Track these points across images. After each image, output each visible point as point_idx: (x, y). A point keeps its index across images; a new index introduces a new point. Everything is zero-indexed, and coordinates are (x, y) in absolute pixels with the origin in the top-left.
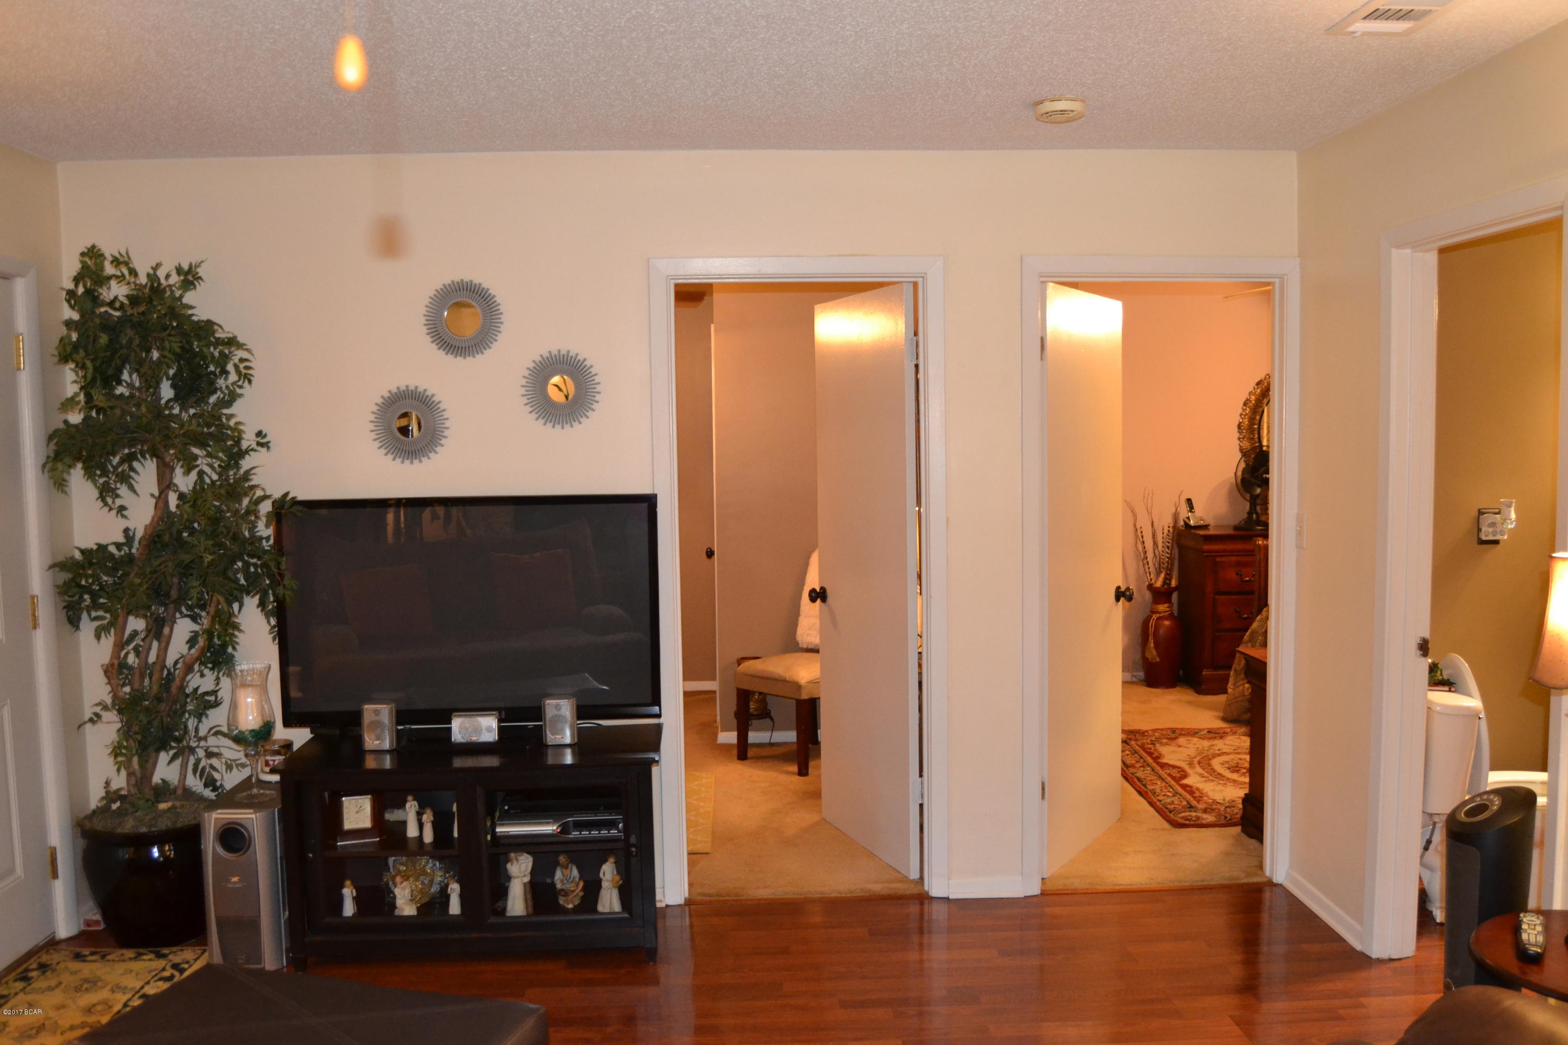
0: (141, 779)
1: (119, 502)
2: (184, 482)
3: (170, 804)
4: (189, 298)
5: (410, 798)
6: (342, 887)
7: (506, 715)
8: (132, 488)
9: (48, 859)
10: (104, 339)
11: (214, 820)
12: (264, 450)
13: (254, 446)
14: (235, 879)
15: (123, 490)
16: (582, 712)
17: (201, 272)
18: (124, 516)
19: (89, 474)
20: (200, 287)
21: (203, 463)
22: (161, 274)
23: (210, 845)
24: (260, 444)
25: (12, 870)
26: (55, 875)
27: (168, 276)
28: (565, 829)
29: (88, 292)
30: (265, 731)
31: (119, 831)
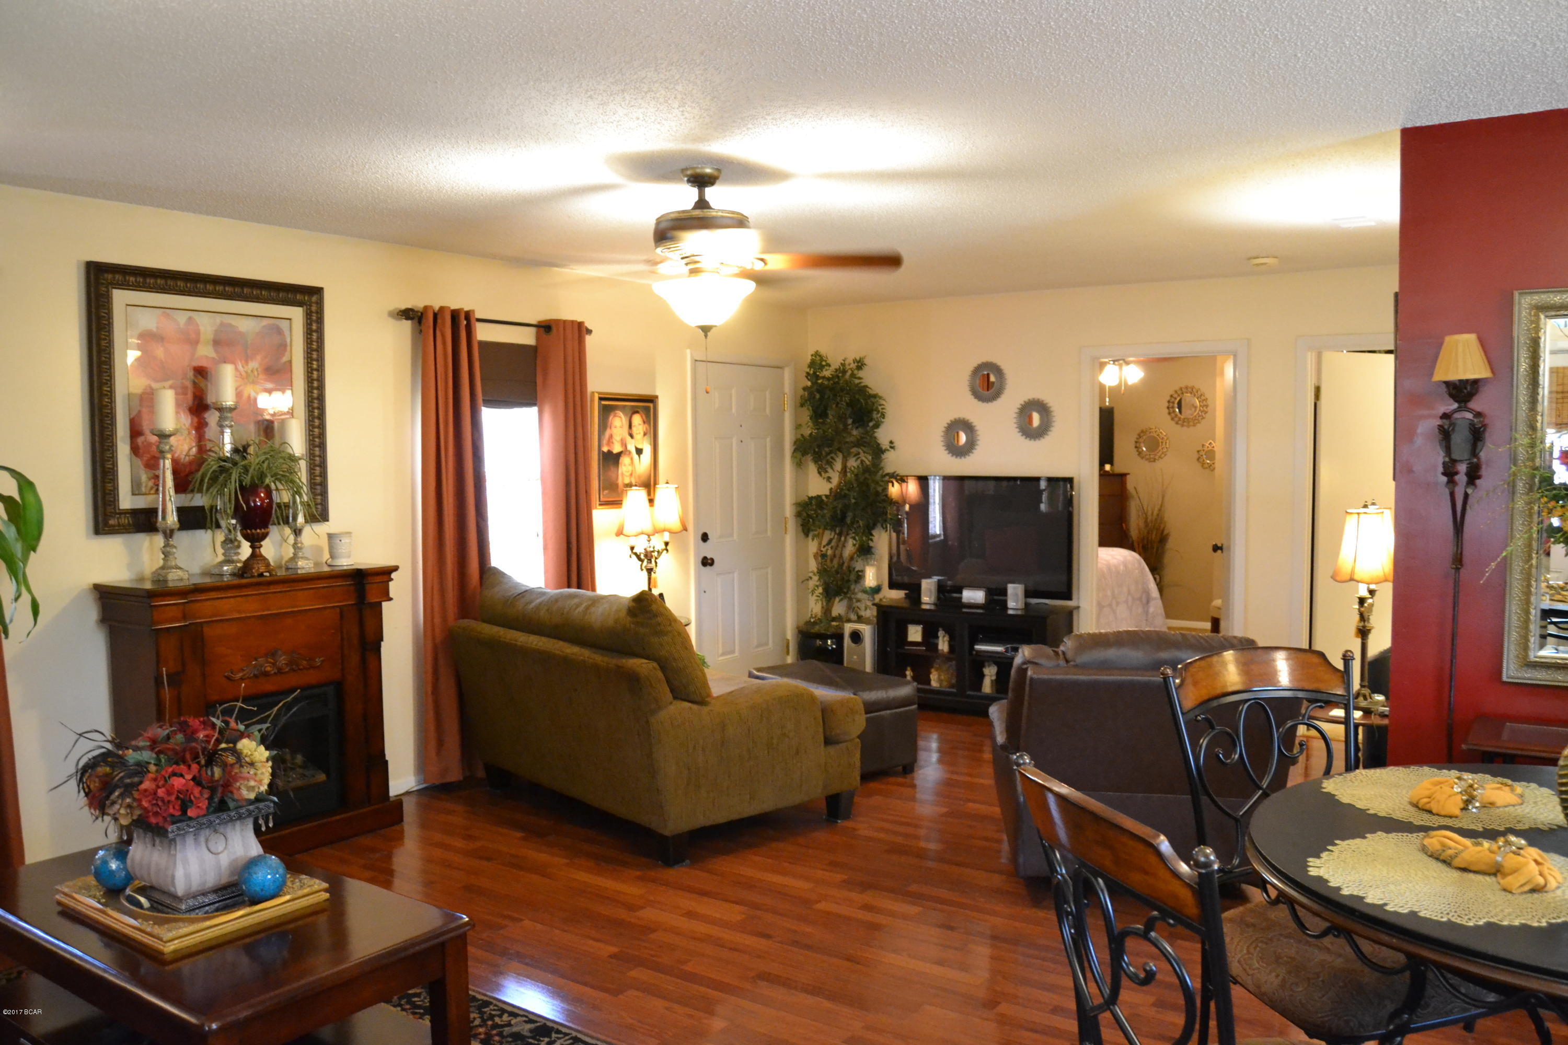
0: (827, 611)
1: (827, 475)
2: (852, 463)
3: (837, 624)
4: (861, 374)
5: (940, 629)
6: (906, 670)
7: (990, 593)
8: (832, 468)
9: (785, 645)
10: (818, 396)
11: (848, 628)
12: (892, 450)
13: (888, 448)
14: (855, 657)
15: (830, 470)
16: (1028, 594)
17: (866, 361)
18: (830, 482)
19: (816, 461)
20: (865, 368)
21: (862, 456)
22: (847, 362)
23: (847, 640)
24: (892, 447)
25: (767, 644)
26: (788, 653)
27: (849, 365)
28: (1007, 651)
29: (814, 373)
30: (877, 590)
31: (812, 631)
